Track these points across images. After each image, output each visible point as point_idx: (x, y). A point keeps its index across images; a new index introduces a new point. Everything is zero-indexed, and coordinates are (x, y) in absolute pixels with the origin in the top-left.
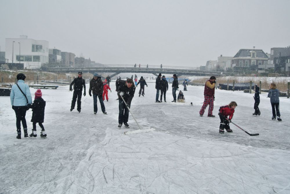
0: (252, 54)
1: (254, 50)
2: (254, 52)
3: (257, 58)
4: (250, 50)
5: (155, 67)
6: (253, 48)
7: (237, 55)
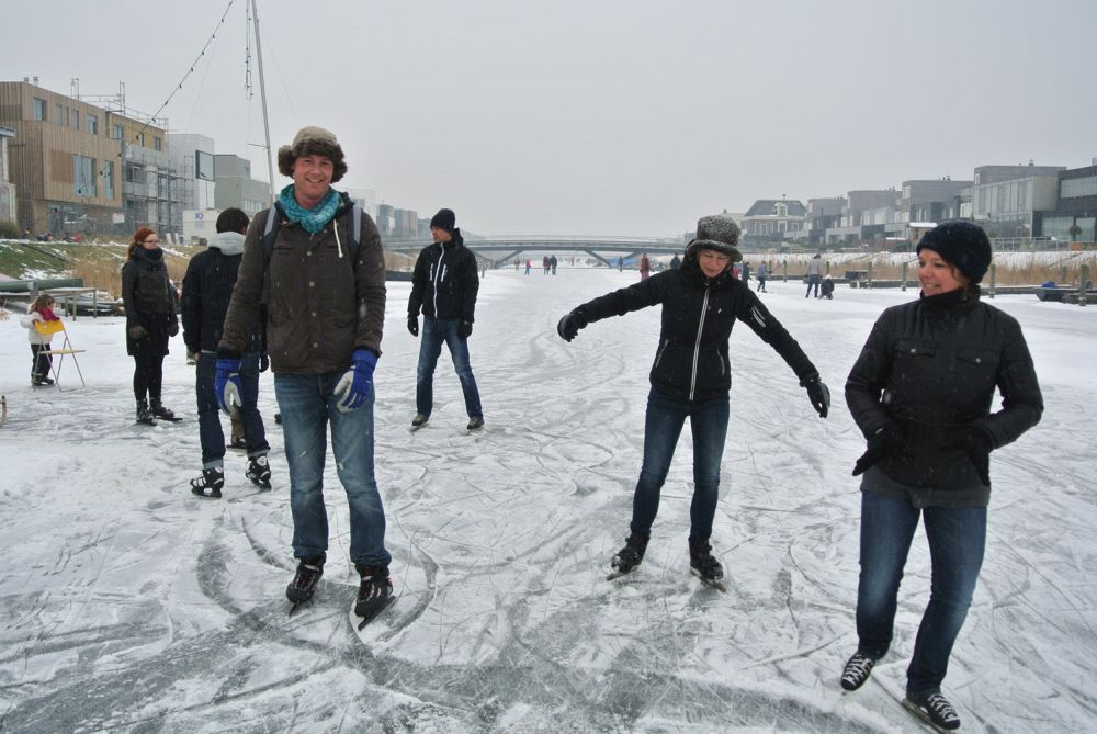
0: (778, 210)
1: (783, 202)
2: (783, 205)
3: (790, 217)
4: (775, 202)
5: (605, 239)
6: (782, 198)
7: (751, 213)
